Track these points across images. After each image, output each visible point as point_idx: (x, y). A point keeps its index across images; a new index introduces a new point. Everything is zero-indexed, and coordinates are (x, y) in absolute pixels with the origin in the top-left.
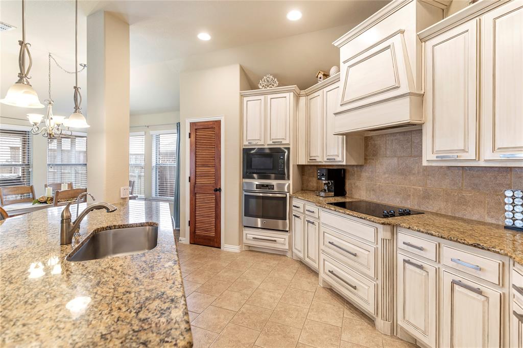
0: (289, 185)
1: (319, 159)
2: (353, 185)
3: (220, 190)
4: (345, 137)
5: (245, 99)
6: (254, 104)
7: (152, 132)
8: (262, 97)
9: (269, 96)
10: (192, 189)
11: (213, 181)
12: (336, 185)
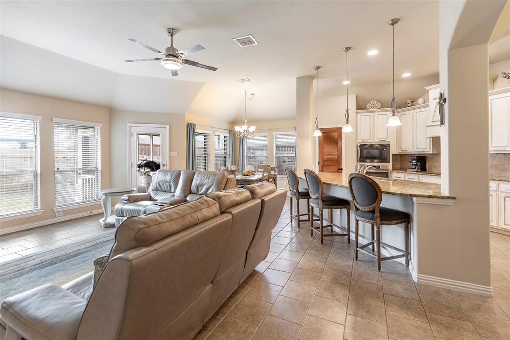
0: (390, 165)
1: (409, 150)
2: (432, 165)
3: (342, 169)
4: (431, 138)
5: (359, 115)
6: (365, 118)
7: (273, 133)
8: (371, 114)
9: (376, 113)
10: (321, 168)
11: (335, 163)
12: (421, 165)
